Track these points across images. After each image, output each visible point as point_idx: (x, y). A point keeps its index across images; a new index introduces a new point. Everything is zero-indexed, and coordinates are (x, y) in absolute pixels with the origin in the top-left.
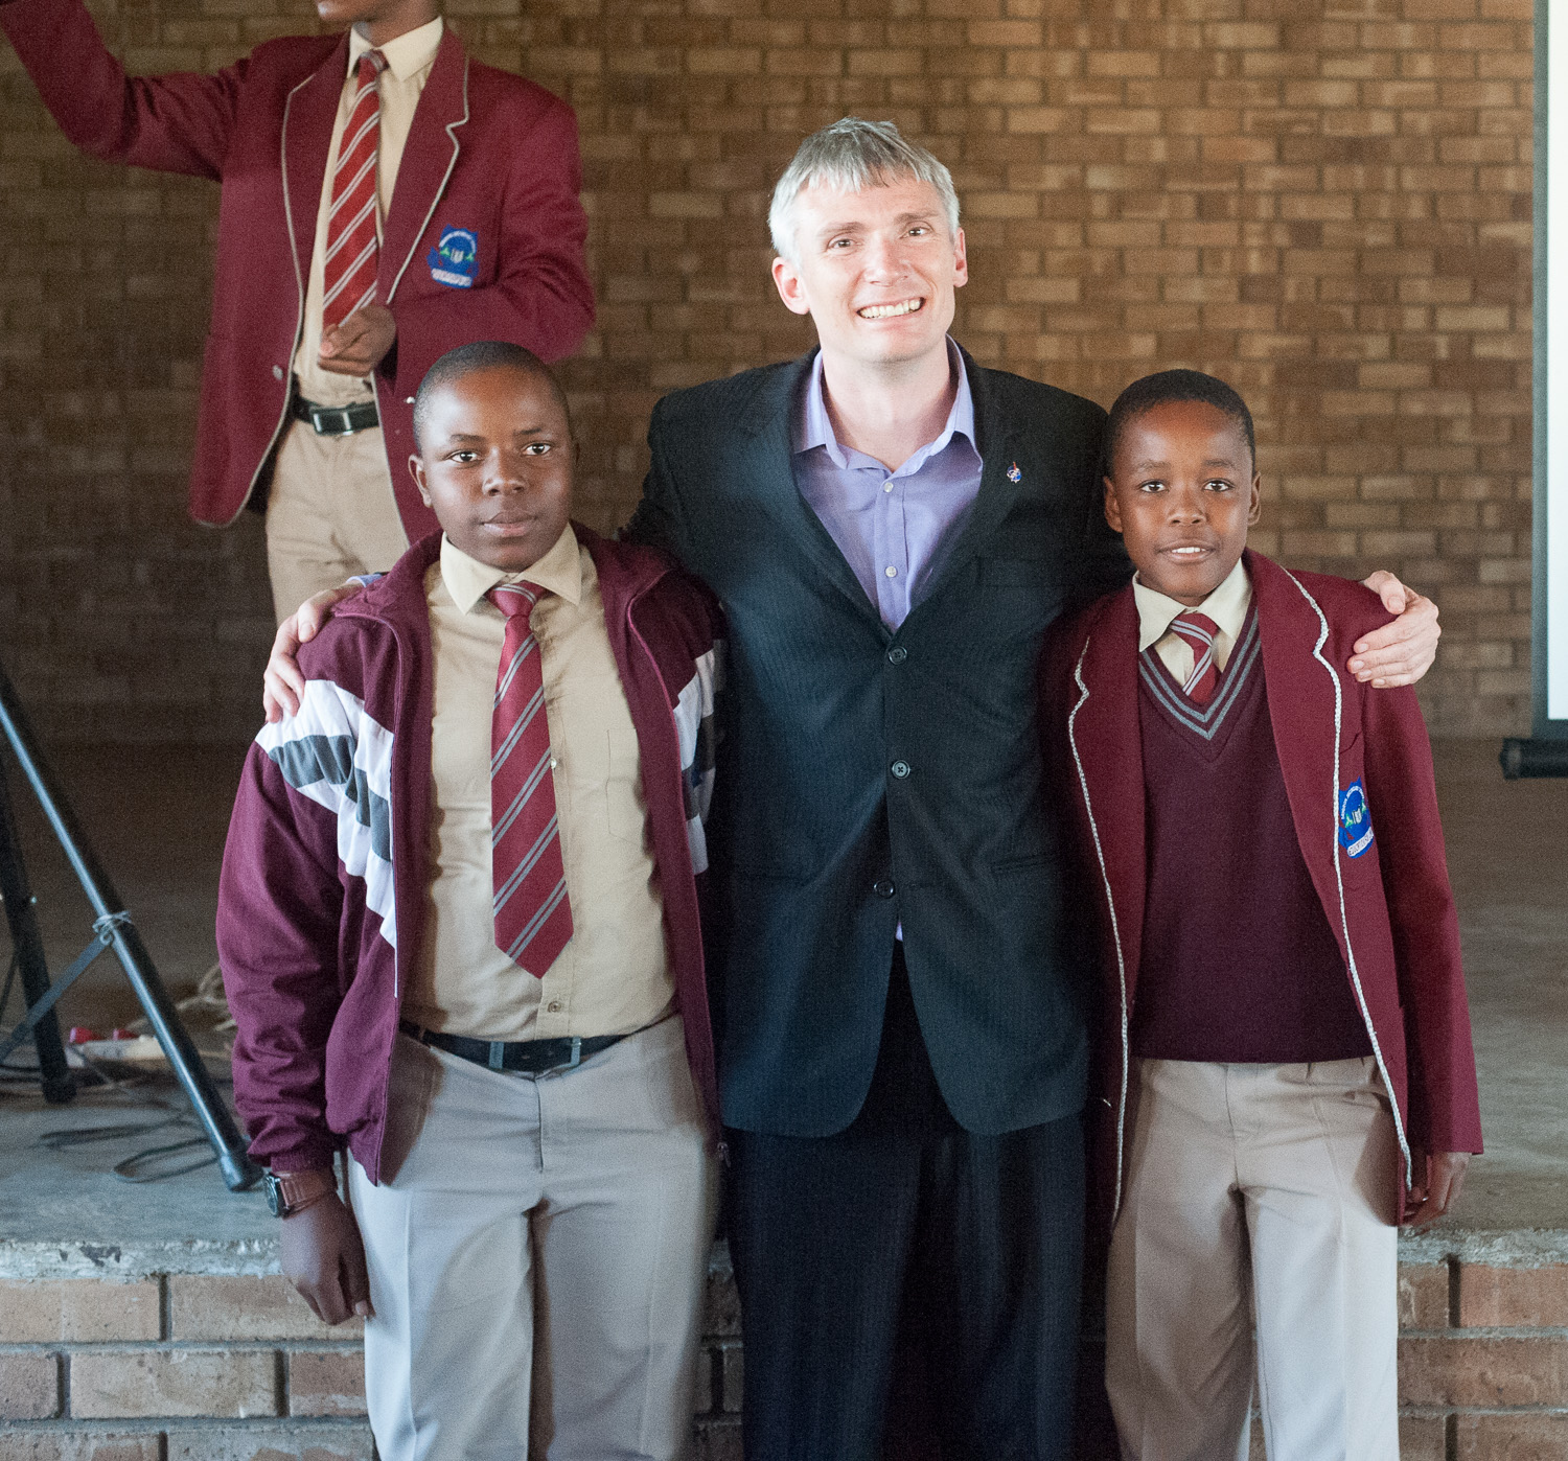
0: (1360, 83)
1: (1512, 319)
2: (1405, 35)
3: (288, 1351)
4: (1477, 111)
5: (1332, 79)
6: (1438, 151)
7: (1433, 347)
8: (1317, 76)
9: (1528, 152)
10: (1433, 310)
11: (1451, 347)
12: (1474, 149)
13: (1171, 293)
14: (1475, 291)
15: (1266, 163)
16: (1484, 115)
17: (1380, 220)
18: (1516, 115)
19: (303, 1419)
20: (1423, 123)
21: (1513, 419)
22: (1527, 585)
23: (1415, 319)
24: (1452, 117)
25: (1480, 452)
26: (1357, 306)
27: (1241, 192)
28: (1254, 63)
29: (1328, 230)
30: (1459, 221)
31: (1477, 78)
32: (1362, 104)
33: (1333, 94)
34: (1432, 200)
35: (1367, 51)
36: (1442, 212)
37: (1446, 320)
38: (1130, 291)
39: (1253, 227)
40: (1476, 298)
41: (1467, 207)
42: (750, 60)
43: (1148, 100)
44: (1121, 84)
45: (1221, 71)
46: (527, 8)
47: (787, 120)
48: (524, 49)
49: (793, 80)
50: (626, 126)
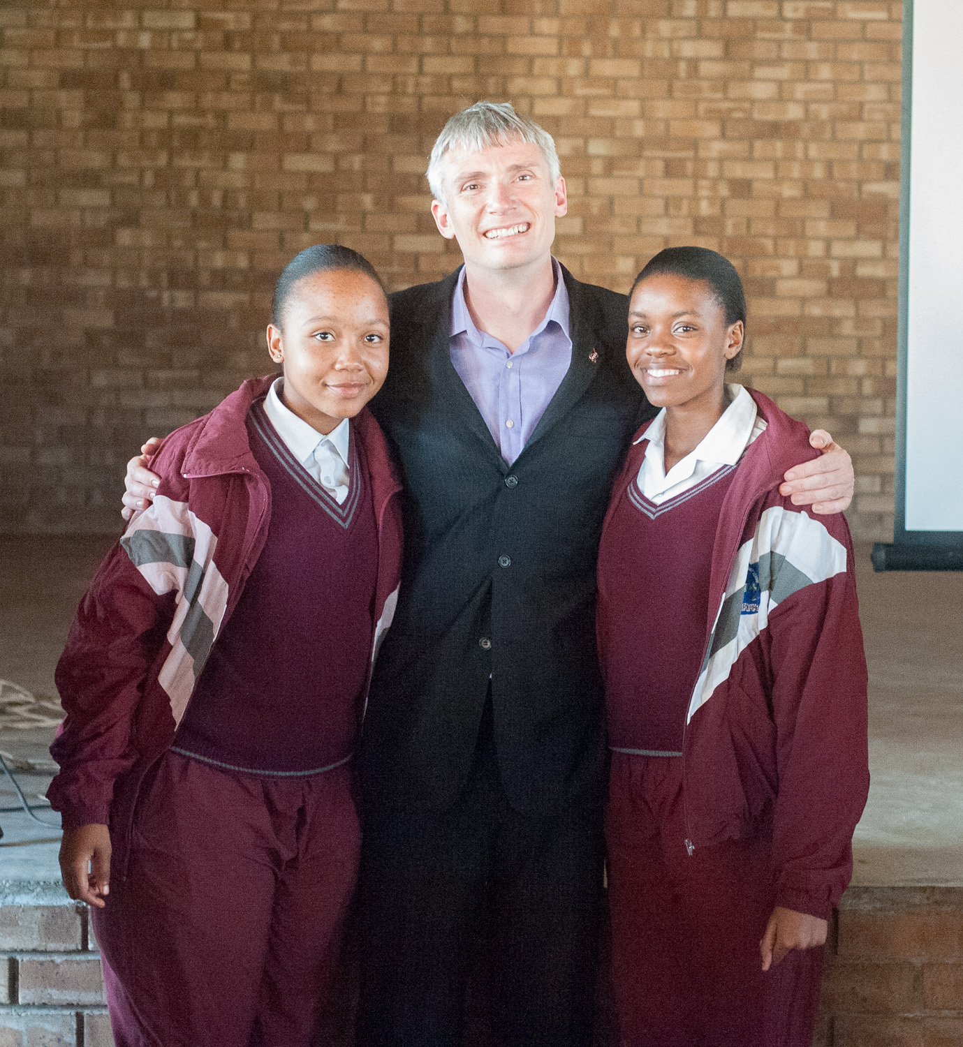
0: (780, 83)
1: (884, 249)
2: (812, 50)
3: (19, 958)
4: (861, 104)
5: (760, 80)
6: (834, 132)
7: (828, 268)
8: (749, 78)
9: (897, 133)
10: (828, 243)
11: (842, 269)
12: (859, 130)
13: (646, 228)
14: (859, 229)
15: (715, 139)
16: (867, 107)
17: (791, 179)
18: (889, 107)
19: (28, 1006)
20: (824, 112)
21: (883, 320)
22: (891, 435)
23: (816, 249)
24: (844, 108)
25: (860, 342)
26: (776, 239)
27: (696, 159)
28: (706, 68)
29: (756, 186)
30: (848, 180)
31: (862, 80)
32: (781, 98)
33: (761, 90)
34: (829, 166)
35: (786, 60)
36: (836, 175)
37: (838, 249)
38: (616, 226)
39: (703, 183)
40: (859, 234)
41: (854, 170)
42: (354, 62)
43: (632, 94)
44: (613, 82)
45: (683, 74)
46: (200, 24)
47: (380, 105)
48: (197, 53)
49: (384, 77)
50: (267, 107)
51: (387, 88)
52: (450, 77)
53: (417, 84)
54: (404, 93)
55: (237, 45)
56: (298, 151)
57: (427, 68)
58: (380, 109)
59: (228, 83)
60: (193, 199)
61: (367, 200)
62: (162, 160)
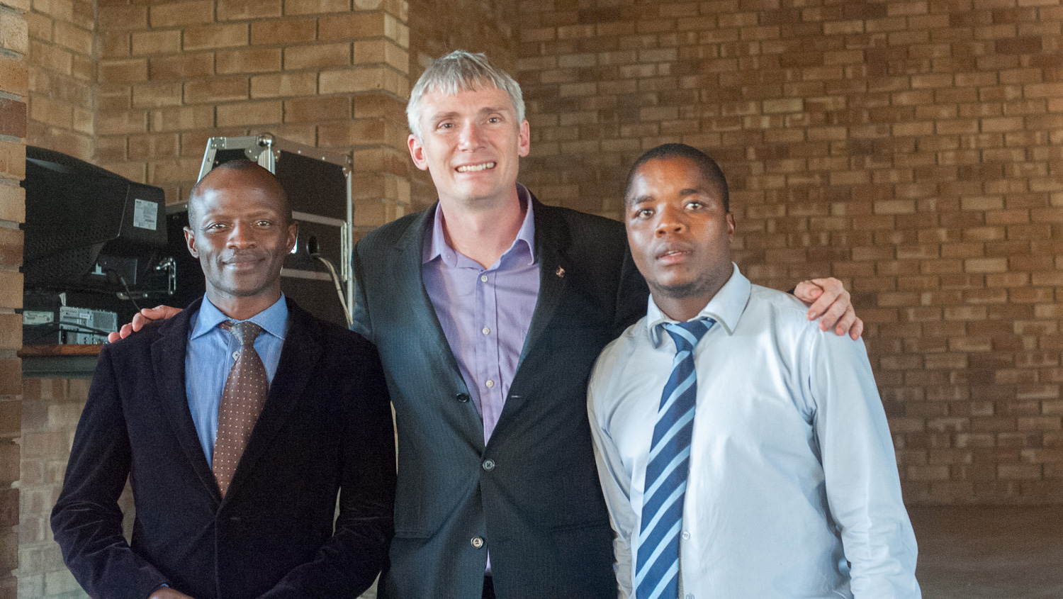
42: (927, 128)
46: (807, 107)
47: (949, 159)
48: (805, 129)
49: (951, 137)
50: (861, 166)
51: (954, 146)
52: (1004, 135)
53: (978, 141)
54: (968, 149)
55: (836, 121)
56: (886, 198)
57: (984, 128)
58: (948, 162)
59: (829, 150)
60: (806, 241)
61: (943, 233)
62: (781, 211)
